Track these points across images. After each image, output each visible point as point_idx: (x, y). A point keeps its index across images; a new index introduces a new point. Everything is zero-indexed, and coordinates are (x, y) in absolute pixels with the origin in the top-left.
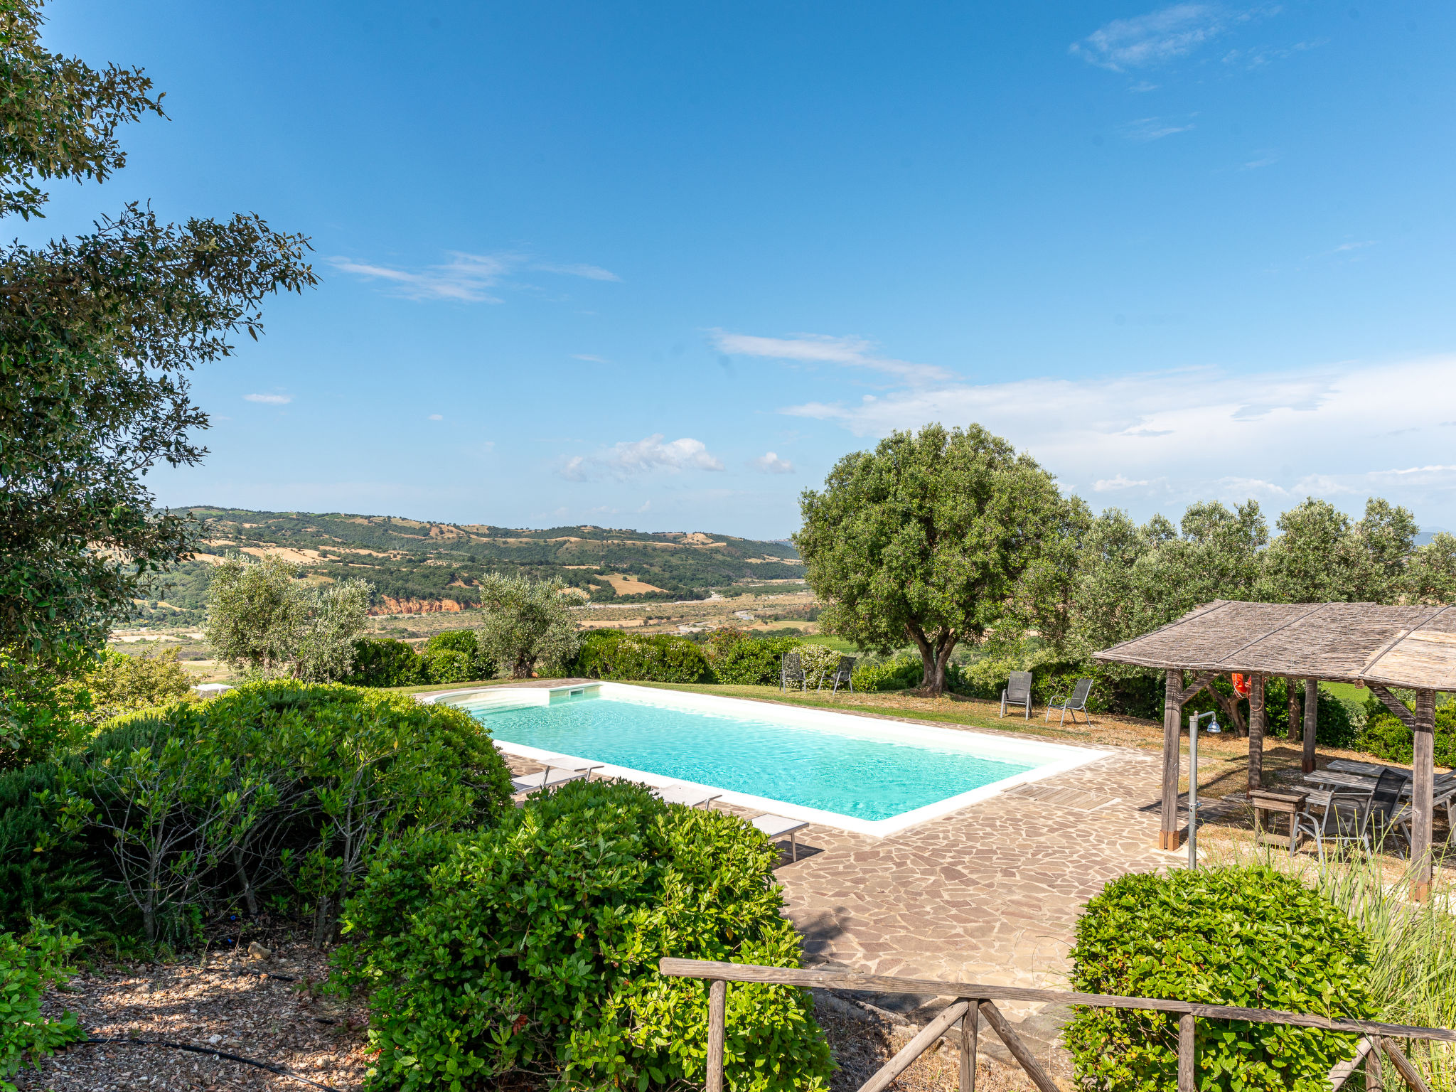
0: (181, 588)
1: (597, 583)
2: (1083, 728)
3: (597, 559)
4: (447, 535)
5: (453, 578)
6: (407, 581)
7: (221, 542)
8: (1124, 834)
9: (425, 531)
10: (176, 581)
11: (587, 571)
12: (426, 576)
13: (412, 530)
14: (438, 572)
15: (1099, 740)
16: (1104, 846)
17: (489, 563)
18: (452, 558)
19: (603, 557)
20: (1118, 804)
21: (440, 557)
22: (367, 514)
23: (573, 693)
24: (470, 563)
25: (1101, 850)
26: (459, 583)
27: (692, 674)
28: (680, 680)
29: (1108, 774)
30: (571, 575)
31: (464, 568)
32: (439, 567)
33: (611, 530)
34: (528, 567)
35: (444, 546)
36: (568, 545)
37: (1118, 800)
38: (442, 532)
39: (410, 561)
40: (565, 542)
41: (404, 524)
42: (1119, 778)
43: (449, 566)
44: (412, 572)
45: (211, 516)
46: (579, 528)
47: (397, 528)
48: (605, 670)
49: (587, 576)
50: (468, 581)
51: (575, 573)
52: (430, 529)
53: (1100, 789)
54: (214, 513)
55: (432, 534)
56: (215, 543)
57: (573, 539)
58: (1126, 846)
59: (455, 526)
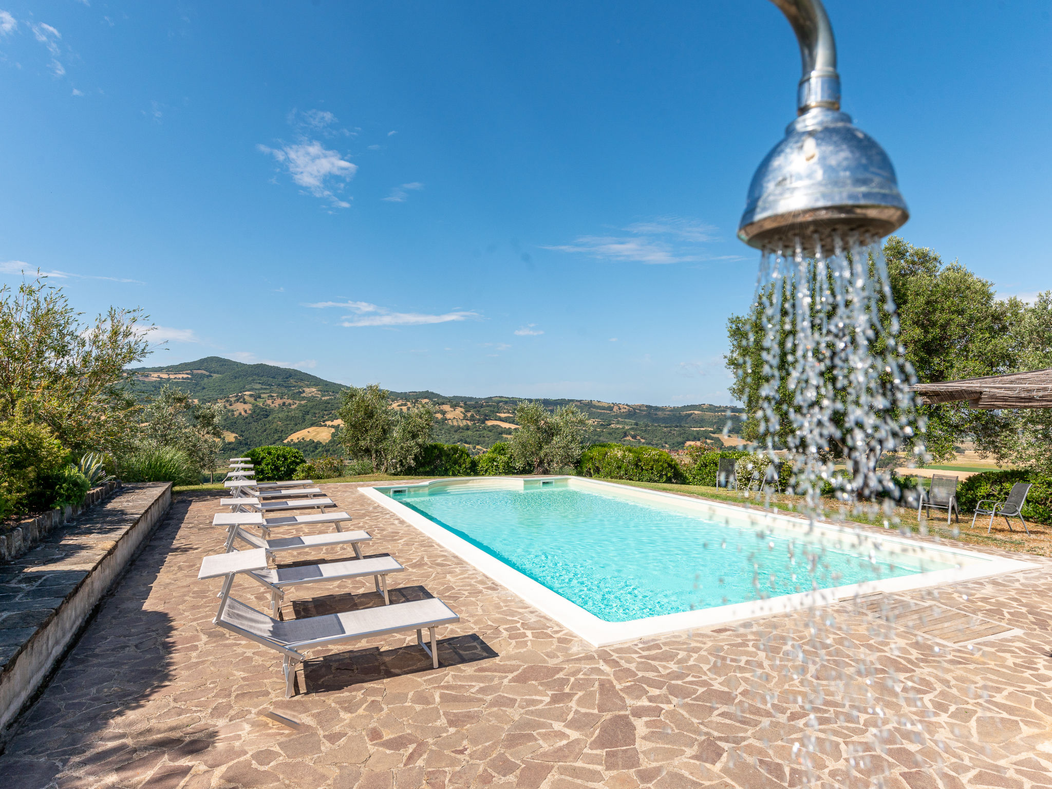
0: (487, 439)
1: (712, 438)
2: (1016, 537)
3: (712, 424)
4: (623, 410)
5: (625, 435)
6: (600, 436)
7: (506, 415)
8: (999, 698)
9: (610, 408)
10: (485, 435)
11: (705, 431)
12: (610, 434)
13: (603, 408)
14: (617, 431)
15: (1031, 551)
16: (943, 718)
17: (646, 426)
18: (625, 423)
19: (715, 423)
20: (1016, 639)
21: (618, 423)
22: (579, 399)
23: (544, 483)
24: (635, 426)
25: (931, 728)
26: (629, 438)
27: (661, 476)
28: (650, 480)
29: (1020, 592)
30: (695, 434)
31: (631, 429)
32: (618, 429)
33: (720, 407)
34: (669, 429)
35: (621, 416)
36: (693, 416)
37: (1018, 632)
38: (620, 409)
39: (602, 425)
40: (692, 414)
41: (599, 404)
42: (1036, 598)
43: (623, 428)
44: (603, 431)
45: (502, 401)
46: (700, 405)
47: (595, 407)
48: (597, 470)
49: (705, 434)
50: (634, 437)
51: (698, 432)
52: (613, 407)
53: (996, 612)
54: (504, 399)
55: (614, 410)
56: (503, 415)
57: (696, 412)
58: (987, 727)
59: (627, 405)
